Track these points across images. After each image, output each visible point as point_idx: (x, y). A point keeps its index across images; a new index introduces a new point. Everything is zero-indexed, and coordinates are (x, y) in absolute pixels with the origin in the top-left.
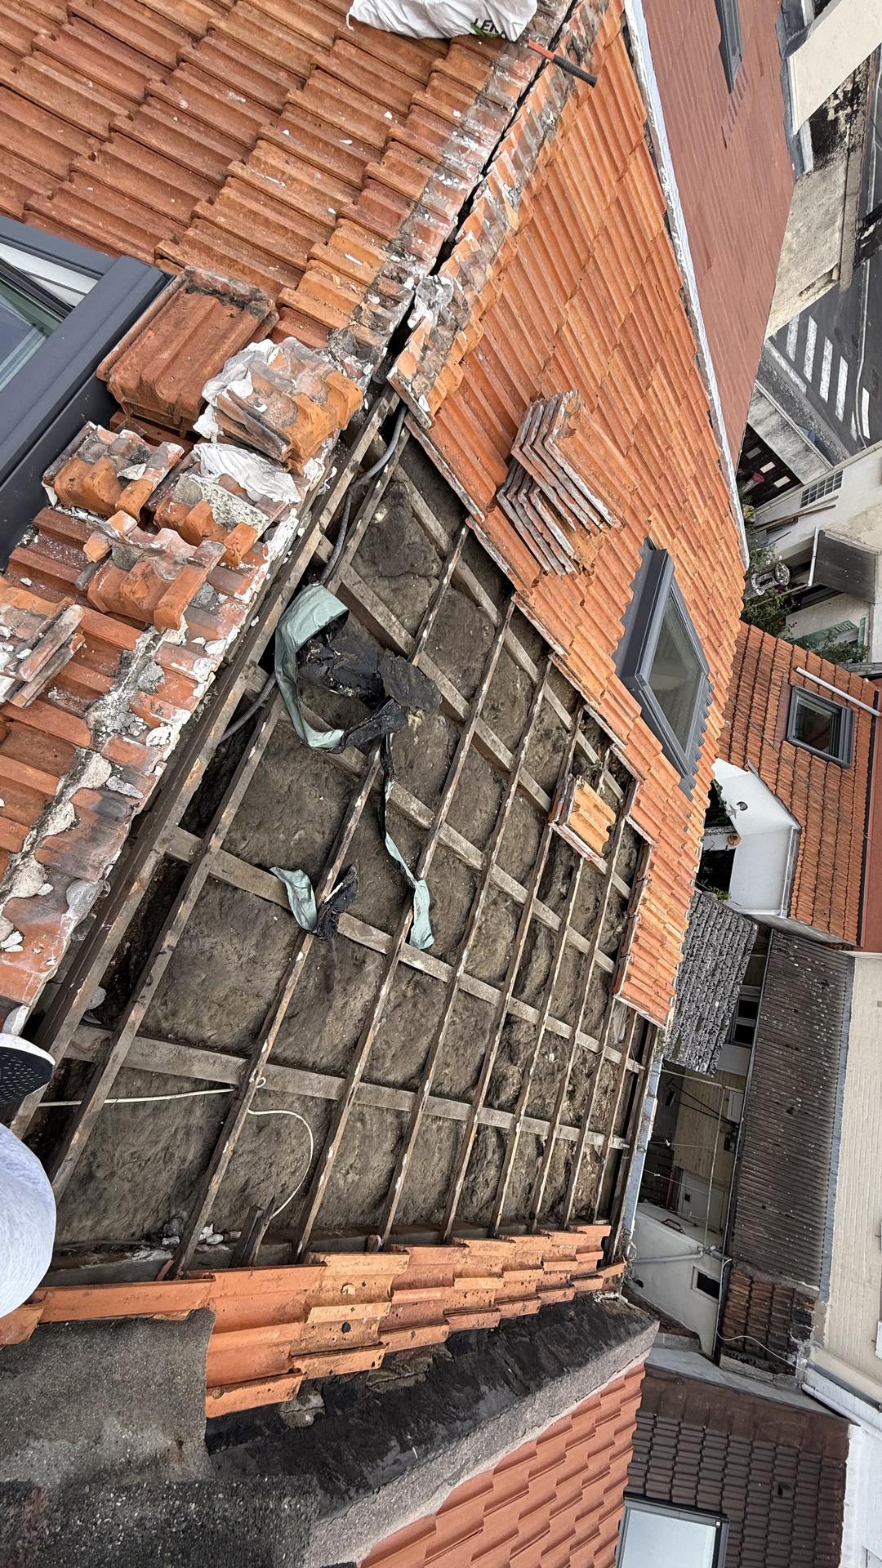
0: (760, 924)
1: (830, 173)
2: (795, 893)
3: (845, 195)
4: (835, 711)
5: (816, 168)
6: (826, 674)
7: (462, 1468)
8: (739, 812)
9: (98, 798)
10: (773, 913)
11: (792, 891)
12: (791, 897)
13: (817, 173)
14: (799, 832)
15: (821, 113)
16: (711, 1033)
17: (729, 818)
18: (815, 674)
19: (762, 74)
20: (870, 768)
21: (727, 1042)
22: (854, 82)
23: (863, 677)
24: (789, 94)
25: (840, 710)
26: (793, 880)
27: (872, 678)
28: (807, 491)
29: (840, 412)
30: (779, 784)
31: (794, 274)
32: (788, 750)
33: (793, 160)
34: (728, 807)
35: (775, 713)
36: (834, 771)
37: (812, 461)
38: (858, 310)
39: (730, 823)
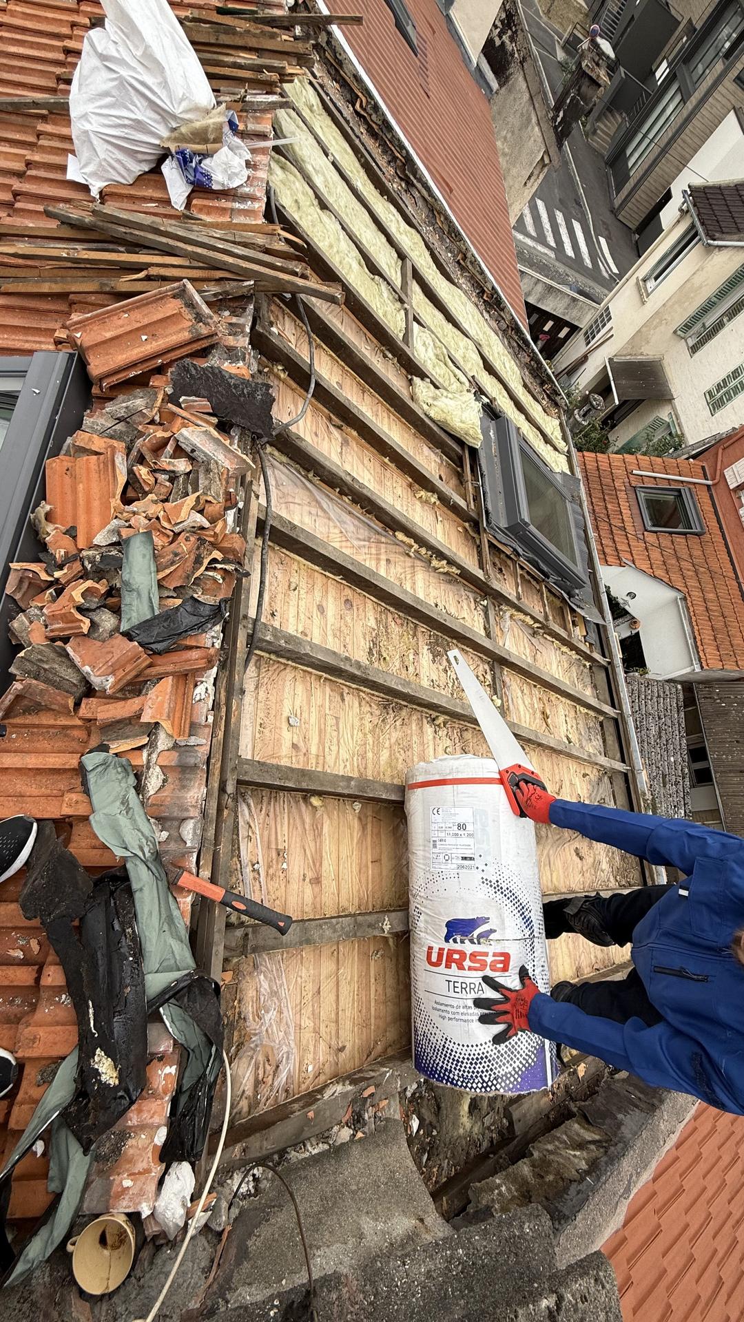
0: (681, 683)
1: (513, 85)
2: (700, 648)
3: (531, 97)
4: (676, 493)
5: (501, 86)
6: (657, 468)
7: (629, 1182)
8: (631, 602)
9: (175, 755)
10: (688, 670)
11: (697, 647)
12: (698, 652)
13: (503, 89)
14: (685, 599)
15: (489, 42)
16: (676, 784)
17: (624, 609)
18: (648, 470)
19: (434, 32)
20: (721, 528)
21: (692, 786)
22: (505, 10)
23: (687, 459)
24: (460, 39)
25: (679, 491)
26: (695, 638)
27: (694, 457)
28: (587, 333)
29: (588, 262)
30: (654, 566)
31: (514, 171)
32: (651, 538)
33: (481, 87)
34: (621, 601)
35: (628, 513)
36: (693, 541)
37: (581, 308)
38: (571, 179)
39: (627, 613)
